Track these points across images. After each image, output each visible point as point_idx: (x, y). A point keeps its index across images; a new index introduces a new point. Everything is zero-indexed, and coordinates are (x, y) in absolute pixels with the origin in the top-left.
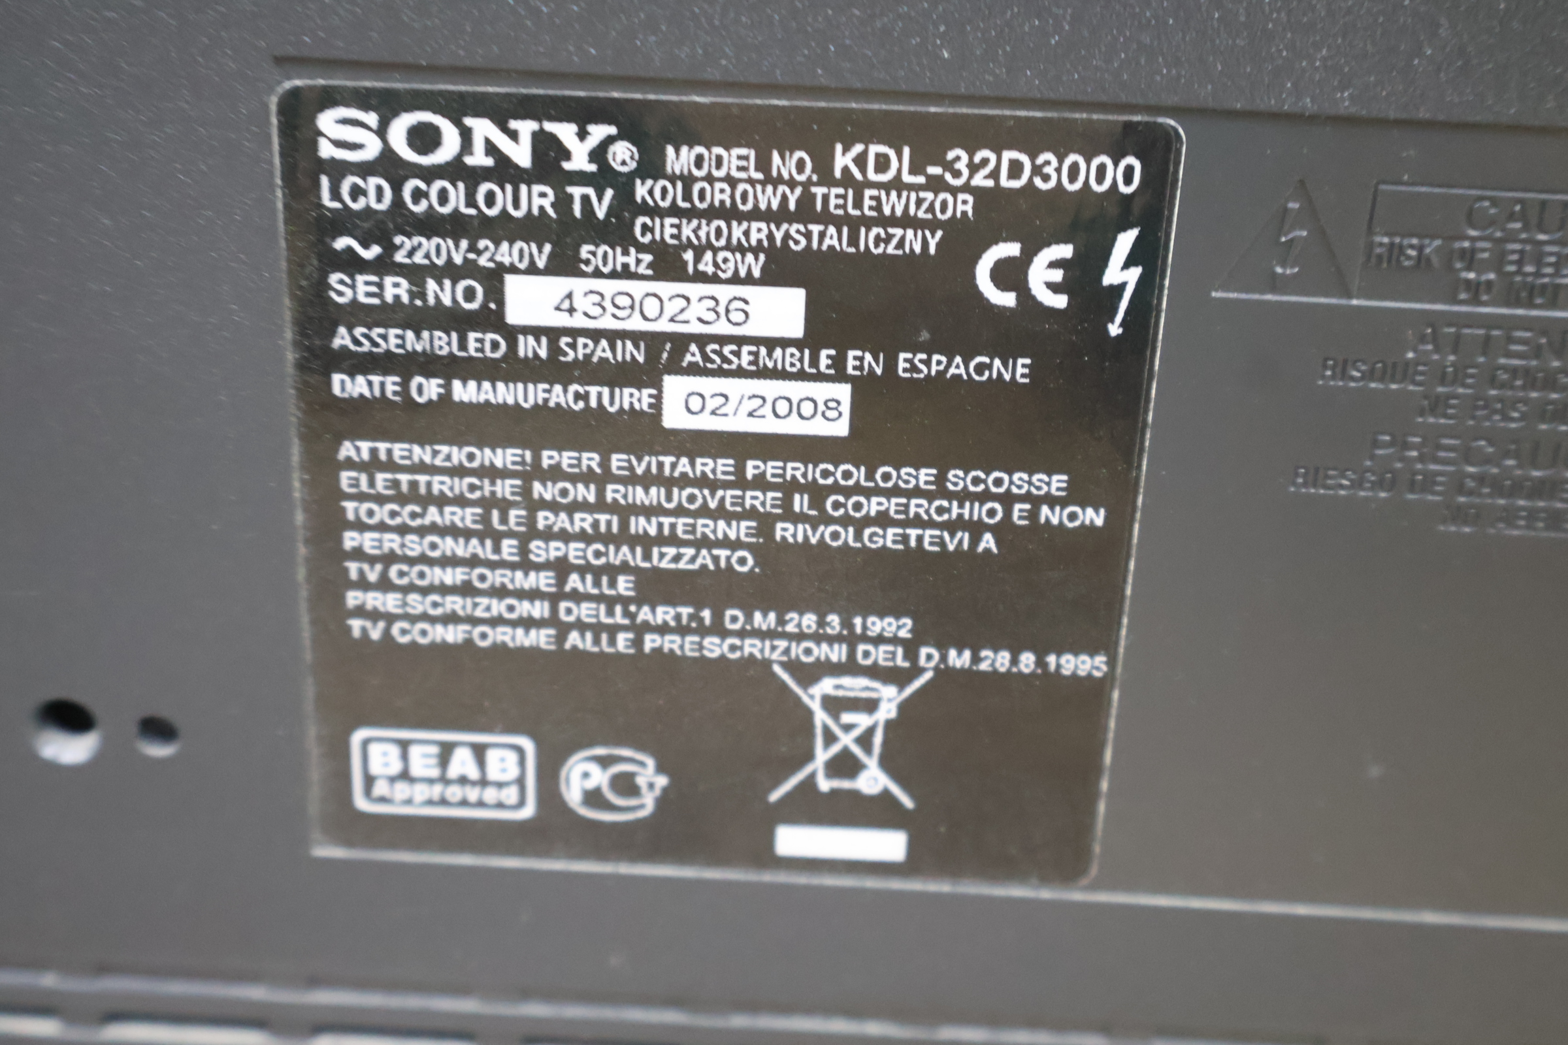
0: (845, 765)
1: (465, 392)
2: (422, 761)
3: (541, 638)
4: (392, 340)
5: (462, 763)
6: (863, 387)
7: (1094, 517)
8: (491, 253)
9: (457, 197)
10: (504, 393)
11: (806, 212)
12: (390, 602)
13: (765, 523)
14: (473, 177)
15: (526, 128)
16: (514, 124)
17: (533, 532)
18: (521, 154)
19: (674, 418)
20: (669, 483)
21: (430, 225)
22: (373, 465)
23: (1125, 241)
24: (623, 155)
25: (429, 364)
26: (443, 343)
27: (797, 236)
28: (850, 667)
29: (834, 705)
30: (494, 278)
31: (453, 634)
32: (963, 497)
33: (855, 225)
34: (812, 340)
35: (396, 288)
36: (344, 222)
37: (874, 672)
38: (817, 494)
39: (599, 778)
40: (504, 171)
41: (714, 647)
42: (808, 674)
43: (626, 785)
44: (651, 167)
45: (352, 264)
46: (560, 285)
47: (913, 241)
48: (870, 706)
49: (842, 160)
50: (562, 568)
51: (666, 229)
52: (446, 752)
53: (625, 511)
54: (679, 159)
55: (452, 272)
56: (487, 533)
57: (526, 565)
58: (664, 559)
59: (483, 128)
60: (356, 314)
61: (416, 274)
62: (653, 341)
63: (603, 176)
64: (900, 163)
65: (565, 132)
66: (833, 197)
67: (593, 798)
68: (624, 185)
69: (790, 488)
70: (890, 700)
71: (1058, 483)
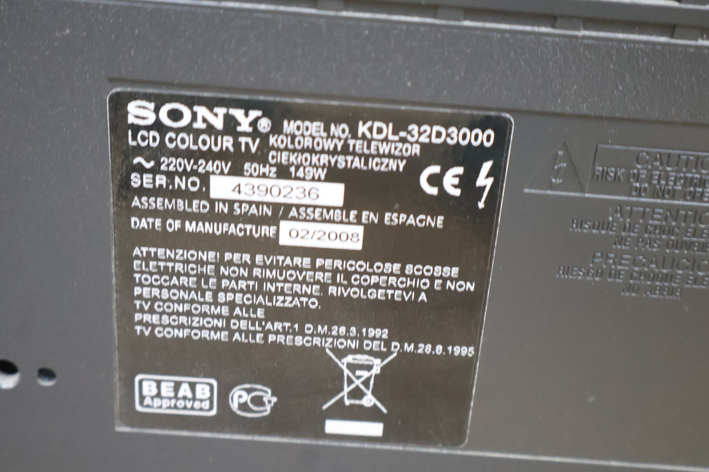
0: (357, 394)
1: (190, 227)
2: (167, 389)
3: (223, 336)
4: (159, 203)
5: (185, 390)
6: (369, 229)
7: (471, 287)
8: (203, 166)
9: (189, 139)
10: (208, 228)
11: (345, 150)
12: (155, 319)
13: (324, 287)
14: (197, 133)
15: (221, 111)
16: (216, 110)
17: (219, 289)
18: (218, 124)
19: (284, 240)
20: (281, 269)
21: (176, 153)
22: (148, 258)
23: (487, 166)
24: (264, 125)
25: (175, 214)
26: (181, 205)
27: (341, 162)
28: (360, 351)
29: (352, 367)
30: (205, 179)
31: (181, 334)
32: (412, 277)
33: (368, 158)
34: (347, 206)
35: (161, 180)
36: (138, 151)
37: (371, 353)
38: (348, 275)
39: (246, 398)
40: (210, 129)
41: (299, 341)
42: (341, 353)
43: (258, 401)
44: (277, 129)
45: (141, 169)
46: (235, 180)
47: (393, 165)
48: (369, 368)
49: (362, 129)
50: (232, 305)
51: (284, 157)
52: (177, 386)
53: (261, 281)
54: (289, 127)
55: (185, 174)
56: (199, 290)
57: (215, 303)
58: (279, 302)
59: (202, 111)
60: (142, 191)
61: (170, 175)
62: (275, 207)
63: (255, 133)
64: (388, 130)
65: (238, 113)
66: (359, 145)
67: (243, 407)
68: (265, 138)
69: (335, 271)
70: (377, 365)
71: (455, 271)
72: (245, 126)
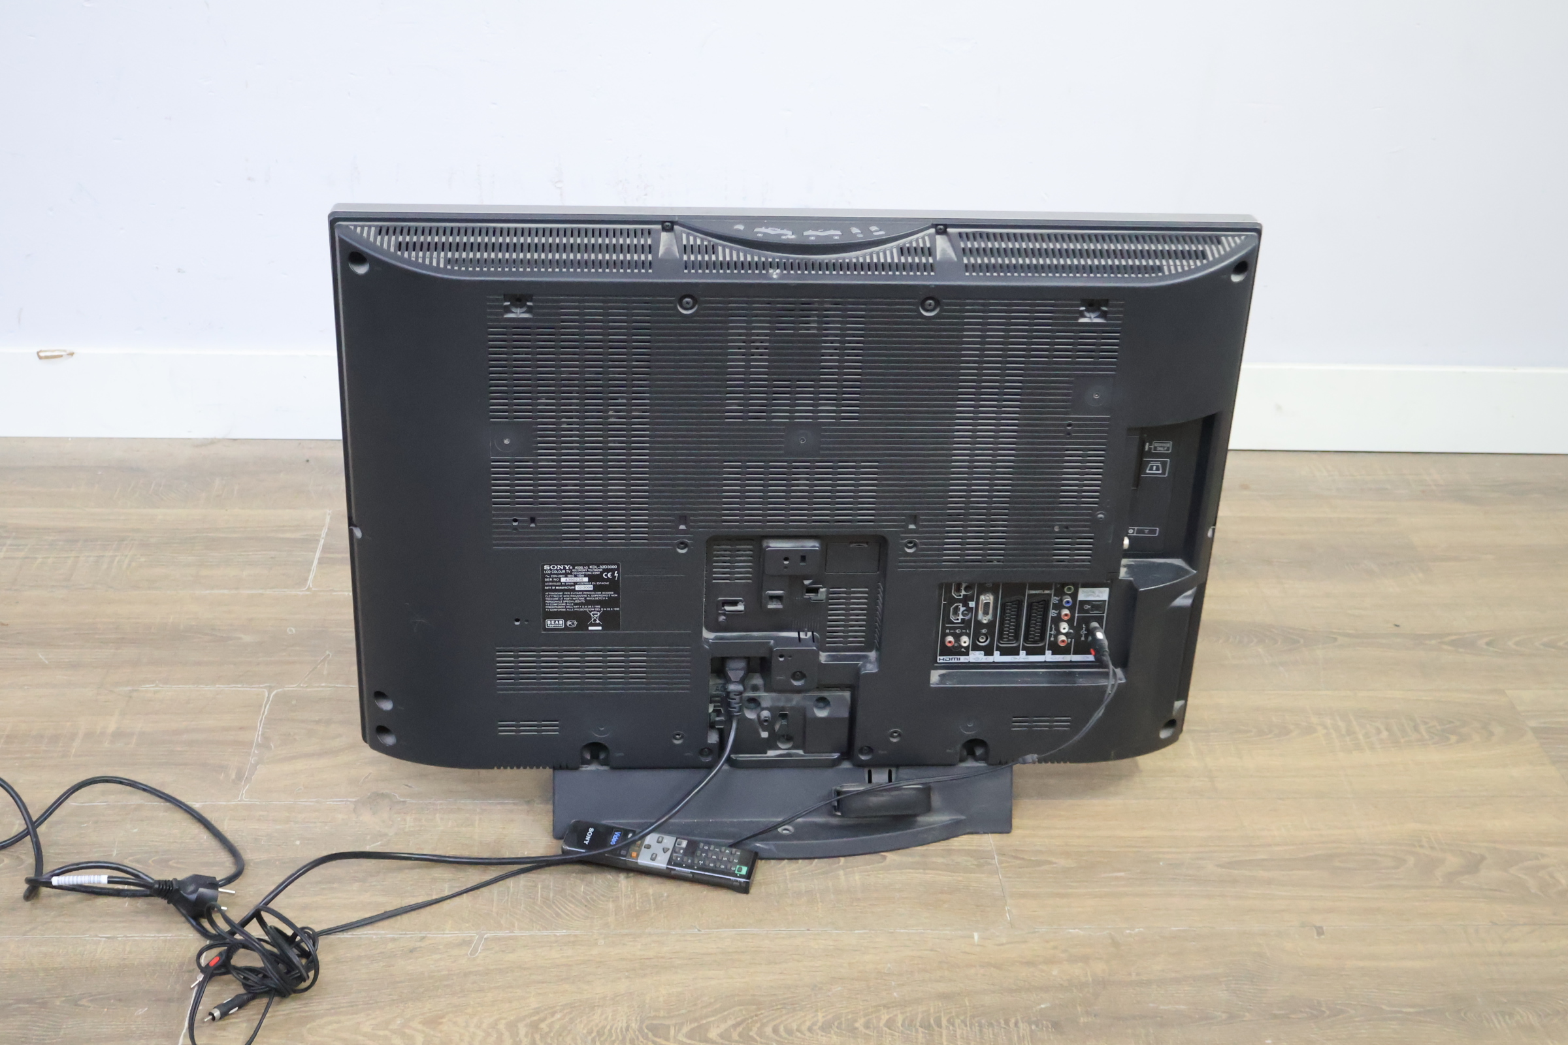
0: (595, 620)
1: (557, 588)
2: (553, 622)
3: (564, 610)
4: (550, 584)
5: (557, 622)
6: (594, 585)
7: (616, 595)
8: (559, 576)
9: (556, 572)
10: (560, 588)
11: (588, 571)
12: (550, 607)
13: (586, 598)
14: (558, 570)
17: (563, 600)
18: (562, 568)
19: (577, 589)
20: (576, 595)
21: (554, 574)
22: (548, 595)
23: (616, 572)
24: (571, 568)
25: (554, 586)
26: (555, 584)
27: (587, 573)
28: (595, 611)
29: (593, 614)
30: (560, 578)
31: (556, 610)
33: (592, 572)
34: (589, 582)
35: (551, 579)
36: (547, 574)
37: (598, 611)
38: (590, 595)
39: (570, 623)
40: (561, 569)
41: (581, 610)
42: (591, 612)
43: (573, 624)
44: (574, 568)
45: (547, 578)
46: (565, 578)
47: (597, 573)
48: (597, 614)
49: (590, 567)
50: (566, 603)
51: (575, 573)
52: (555, 621)
53: (572, 598)
54: (576, 568)
55: (556, 578)
56: (559, 600)
57: (563, 603)
58: (576, 602)
59: (559, 566)
60: (547, 582)
61: (553, 578)
62: (574, 583)
63: (569, 569)
64: (596, 567)
65: (566, 566)
66: (589, 570)
67: (570, 625)
68: (571, 570)
69: (588, 595)
70: (599, 614)
71: (613, 593)
72: (567, 568)
